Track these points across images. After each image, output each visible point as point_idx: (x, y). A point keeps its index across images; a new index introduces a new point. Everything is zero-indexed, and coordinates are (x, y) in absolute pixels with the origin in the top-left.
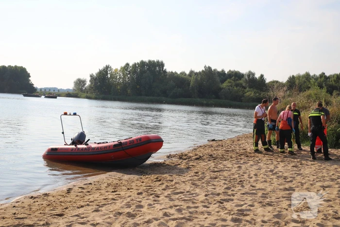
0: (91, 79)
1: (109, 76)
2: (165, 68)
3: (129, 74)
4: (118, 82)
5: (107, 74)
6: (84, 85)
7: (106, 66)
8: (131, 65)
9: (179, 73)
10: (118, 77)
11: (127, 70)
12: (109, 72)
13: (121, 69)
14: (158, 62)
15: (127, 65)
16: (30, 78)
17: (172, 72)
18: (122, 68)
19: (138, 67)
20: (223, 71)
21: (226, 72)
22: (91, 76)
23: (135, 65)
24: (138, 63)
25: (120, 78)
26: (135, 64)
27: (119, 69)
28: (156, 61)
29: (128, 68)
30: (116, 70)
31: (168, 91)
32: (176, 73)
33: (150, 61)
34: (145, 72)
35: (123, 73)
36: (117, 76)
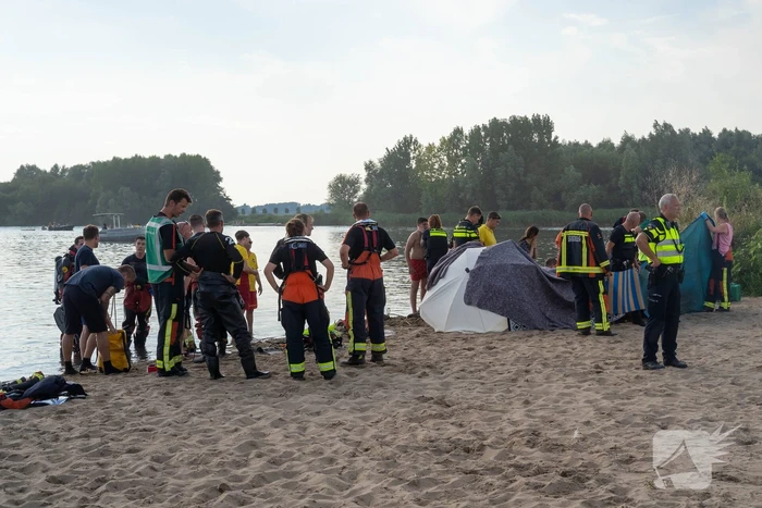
0: (368, 175)
1: (413, 164)
2: (554, 135)
3: (464, 155)
4: (437, 180)
5: (408, 160)
6: (356, 192)
7: (405, 139)
8: (466, 132)
9: (594, 145)
10: (436, 166)
11: (457, 147)
12: (412, 155)
13: (442, 144)
14: (536, 119)
15: (458, 131)
16: (221, 184)
17: (577, 144)
18: (443, 141)
19: (486, 136)
20: (706, 133)
21: (716, 135)
22: (369, 167)
23: (476, 131)
24: (484, 127)
25: (442, 168)
26: (477, 129)
27: (437, 144)
28: (530, 118)
29: (459, 140)
30: (430, 148)
31: (563, 195)
32: (587, 145)
33: (514, 120)
34: (504, 148)
35: (448, 156)
36: (433, 164)
